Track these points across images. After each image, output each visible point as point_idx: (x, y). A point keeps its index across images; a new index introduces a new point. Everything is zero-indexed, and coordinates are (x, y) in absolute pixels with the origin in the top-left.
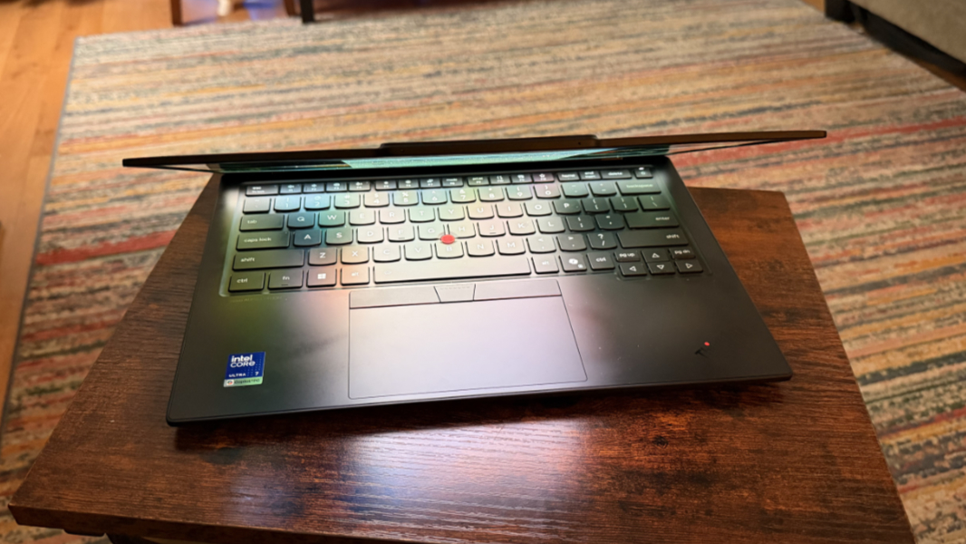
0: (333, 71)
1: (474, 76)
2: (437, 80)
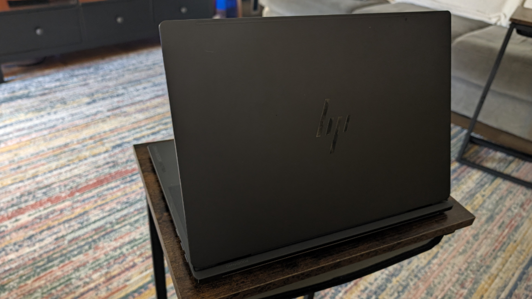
0: (29, 110)
1: (116, 99)
2: (94, 105)
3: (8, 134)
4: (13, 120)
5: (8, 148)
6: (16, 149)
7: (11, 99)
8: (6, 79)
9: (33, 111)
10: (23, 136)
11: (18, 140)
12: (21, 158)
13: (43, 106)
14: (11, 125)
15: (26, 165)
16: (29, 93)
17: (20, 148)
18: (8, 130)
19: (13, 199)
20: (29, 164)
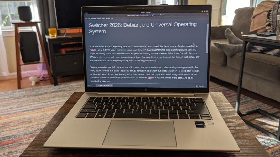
3: (47, 105)
4: (52, 100)
5: (44, 110)
6: (47, 111)
7: (57, 92)
8: (59, 84)
9: (62, 97)
10: (53, 106)
11: (49, 108)
12: (47, 115)
13: (68, 95)
14: (51, 101)
15: (47, 118)
16: (65, 89)
17: (48, 111)
18: (48, 103)
19: (33, 131)
20: (48, 118)
